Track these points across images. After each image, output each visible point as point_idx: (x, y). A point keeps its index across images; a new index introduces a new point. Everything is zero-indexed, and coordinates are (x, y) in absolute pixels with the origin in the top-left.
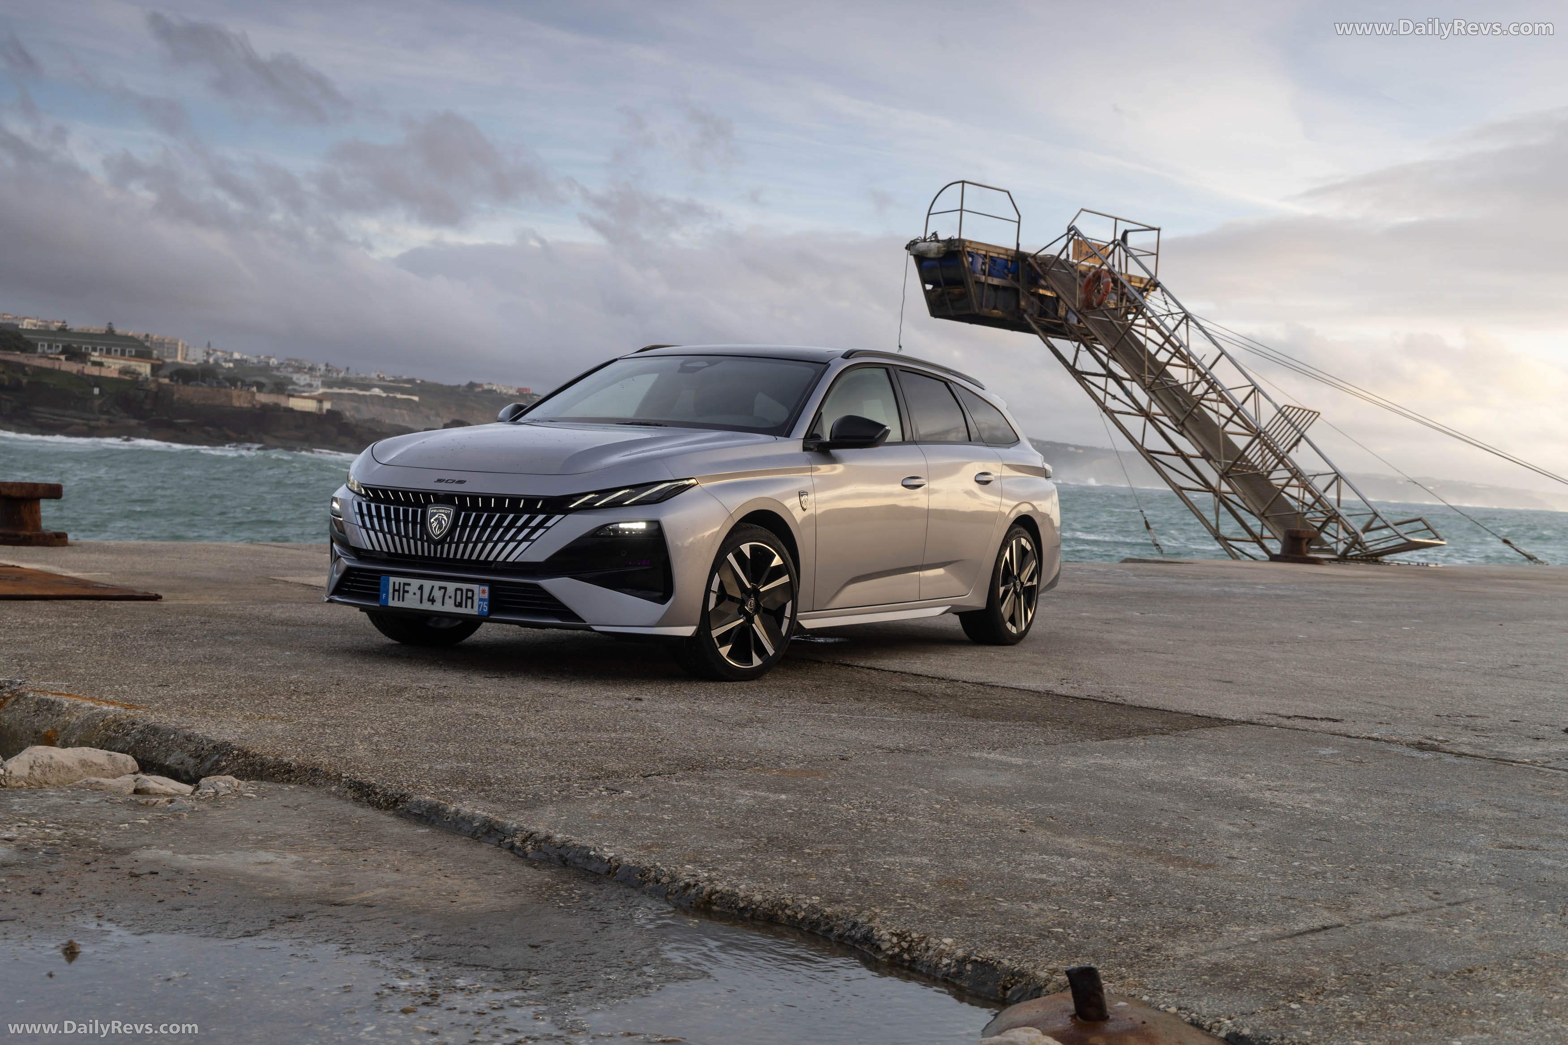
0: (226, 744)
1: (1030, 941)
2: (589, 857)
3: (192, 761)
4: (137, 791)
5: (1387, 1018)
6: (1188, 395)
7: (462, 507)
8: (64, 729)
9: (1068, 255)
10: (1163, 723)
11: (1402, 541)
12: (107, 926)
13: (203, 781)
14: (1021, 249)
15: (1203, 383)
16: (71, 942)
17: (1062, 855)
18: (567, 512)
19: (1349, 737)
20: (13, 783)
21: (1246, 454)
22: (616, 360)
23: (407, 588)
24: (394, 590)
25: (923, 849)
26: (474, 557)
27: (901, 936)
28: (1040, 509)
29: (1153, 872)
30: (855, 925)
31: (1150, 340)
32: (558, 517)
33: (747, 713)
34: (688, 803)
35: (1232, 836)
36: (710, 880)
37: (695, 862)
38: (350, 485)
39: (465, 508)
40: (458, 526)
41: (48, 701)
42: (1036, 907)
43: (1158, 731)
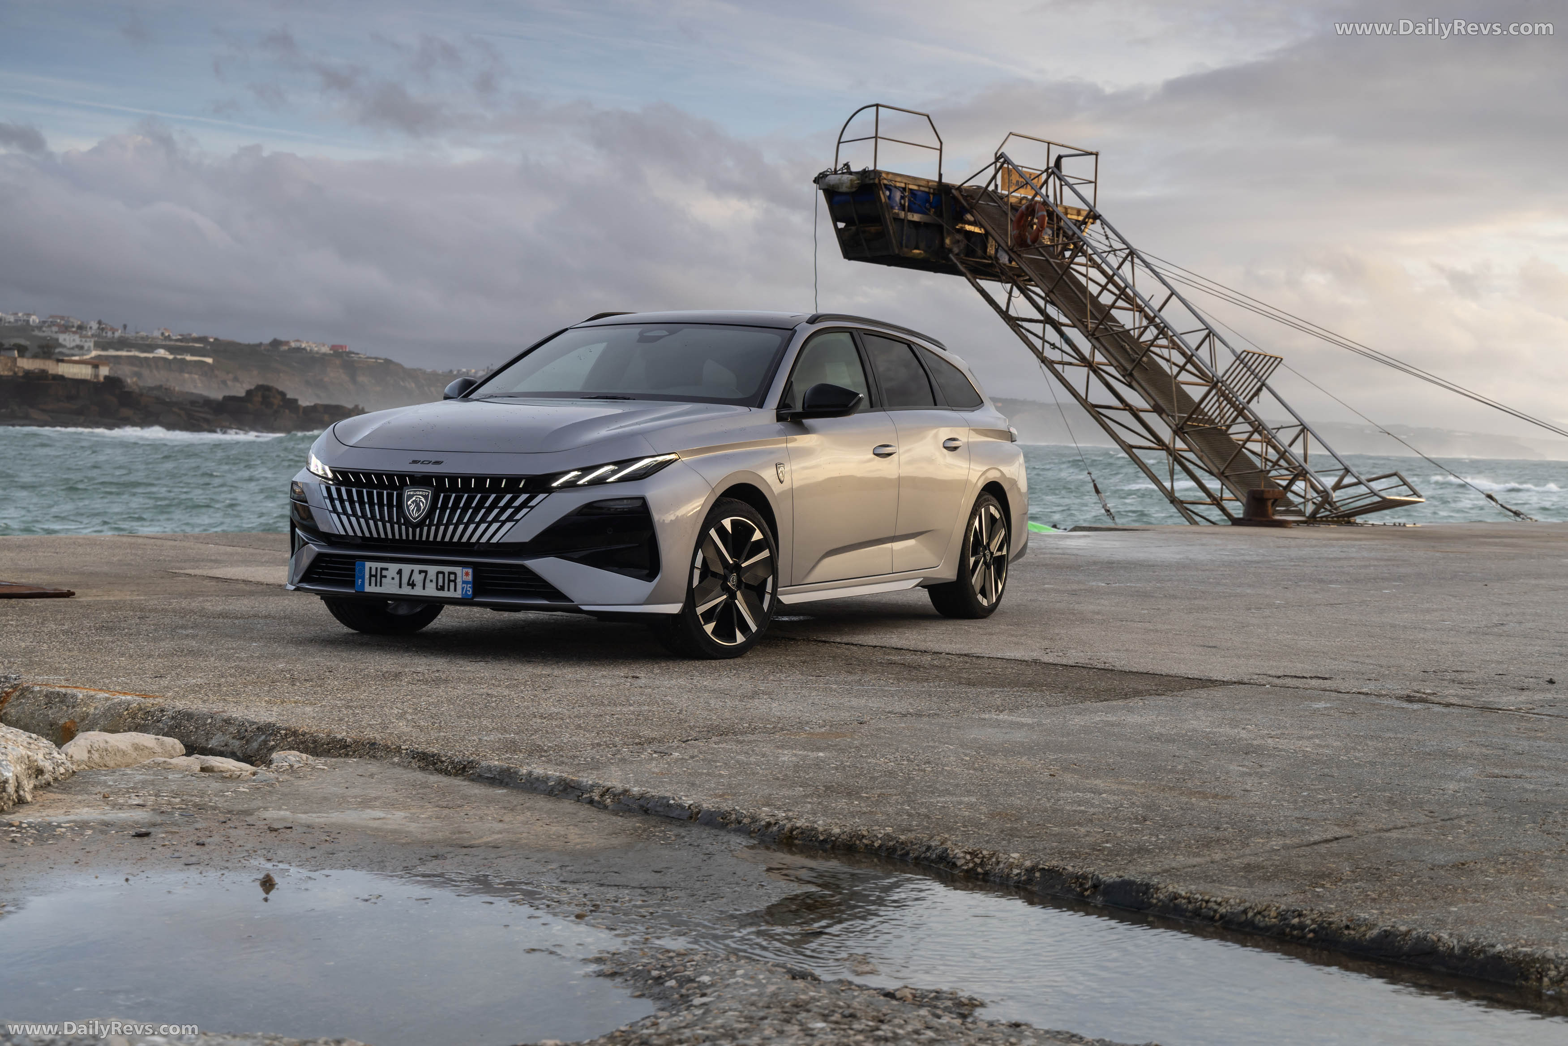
0: (269, 725)
1: (1086, 853)
2: (669, 806)
3: (237, 743)
4: (203, 769)
6: (1135, 342)
7: (439, 488)
8: (83, 720)
9: (996, 186)
10: (1156, 685)
11: (1376, 499)
12: (282, 866)
13: (274, 755)
14: (944, 180)
15: (1152, 328)
17: (1094, 793)
18: (550, 491)
19: (1340, 692)
21: (1202, 406)
22: (566, 330)
23: (384, 573)
24: (371, 576)
25: (968, 791)
26: (455, 539)
27: (973, 854)
28: (1007, 475)
29: (1178, 802)
30: (929, 848)
31: (1091, 280)
32: (541, 496)
33: (749, 687)
34: (737, 761)
35: (1243, 774)
36: (788, 819)
37: (769, 805)
38: (313, 469)
39: (444, 490)
40: (437, 508)
41: (58, 693)
42: (1083, 830)
43: (1153, 692)
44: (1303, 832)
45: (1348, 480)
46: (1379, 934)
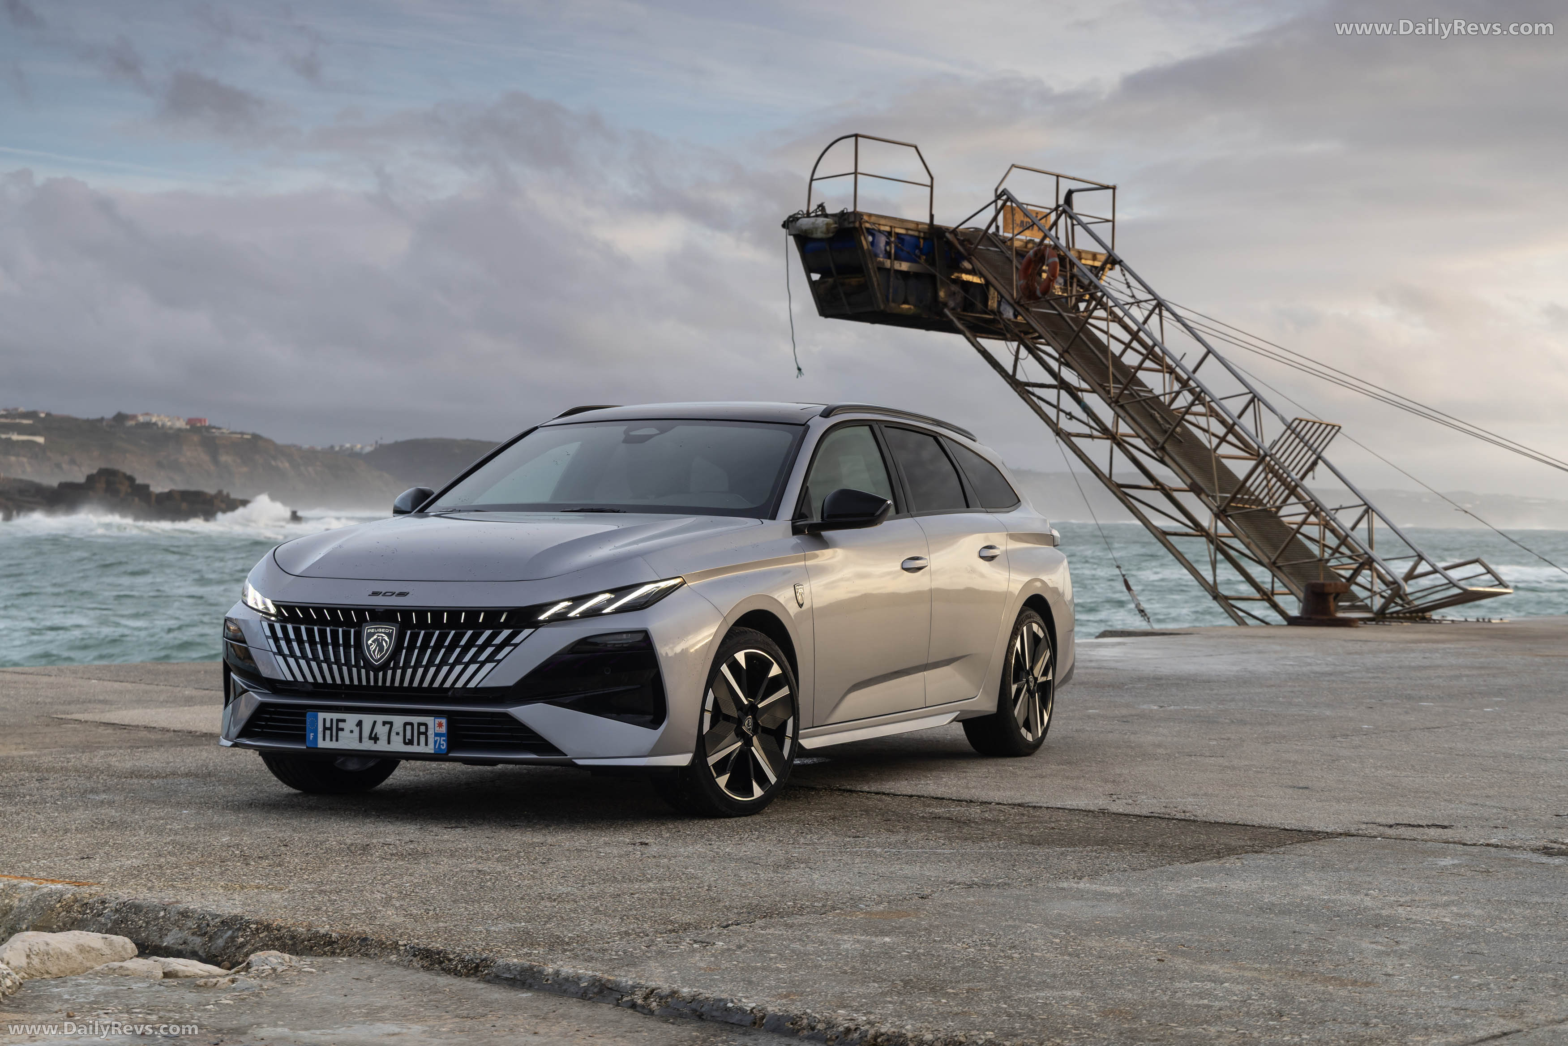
0: (235, 918)
2: (728, 1010)
3: (198, 940)
4: (166, 975)
6: (1166, 409)
7: (406, 624)
9: (998, 228)
10: (1250, 839)
11: (1456, 591)
13: (253, 957)
14: (936, 222)
15: (1186, 393)
17: (1214, 982)
18: (537, 625)
19: (1465, 844)
21: (1248, 484)
22: (536, 428)
23: (341, 725)
24: (325, 729)
25: (1070, 983)
26: (426, 684)
28: (1051, 585)
29: (1314, 992)
31: (1113, 337)
32: (527, 632)
33: (779, 854)
34: (793, 951)
35: (1380, 954)
36: (869, 1022)
37: (844, 1007)
38: (251, 603)
39: (411, 626)
40: (403, 648)
42: (1213, 1030)
43: (1249, 849)
44: (1465, 1026)
45: (1423, 567)
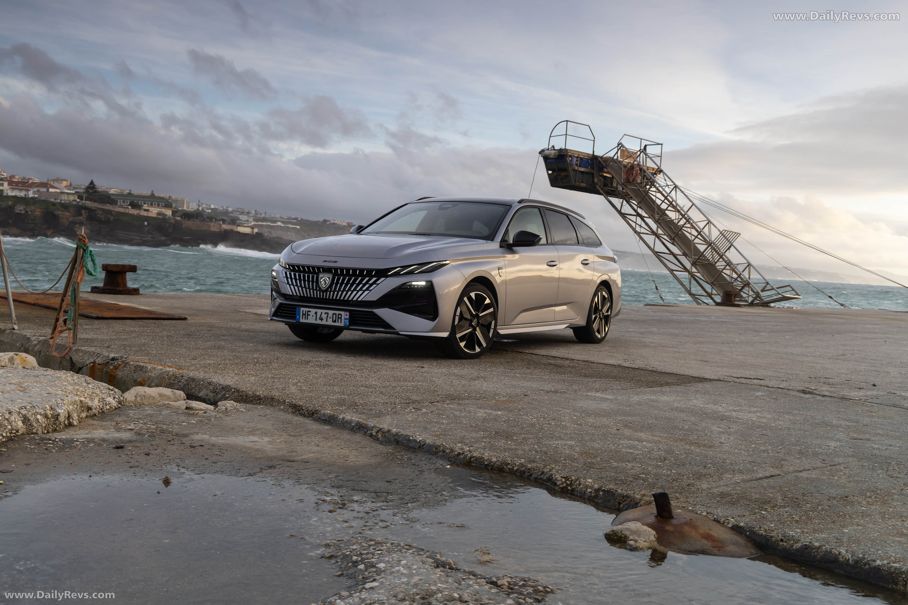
1: (630, 481)
2: (410, 440)
3: (212, 394)
4: (187, 408)
5: (810, 519)
6: (676, 225)
7: (335, 274)
8: (148, 379)
9: (618, 157)
10: (677, 380)
11: (780, 296)
12: (182, 470)
13: (219, 403)
14: (595, 154)
15: (683, 219)
16: (167, 477)
17: (639, 441)
18: (387, 276)
19: (768, 387)
20: (127, 404)
21: (704, 253)
22: (407, 204)
23: (309, 313)
24: (303, 314)
25: (571, 438)
26: (342, 298)
27: (567, 478)
28: (612, 278)
29: (684, 449)
30: (543, 473)
31: (658, 198)
32: (382, 279)
33: (476, 374)
34: (454, 415)
35: (720, 433)
36: (470, 451)
37: (462, 443)
38: (281, 264)
39: (337, 275)
40: (334, 283)
41: (140, 366)
42: (630, 465)
43: (675, 384)
44: (753, 471)
45: (768, 287)
46: (802, 546)
